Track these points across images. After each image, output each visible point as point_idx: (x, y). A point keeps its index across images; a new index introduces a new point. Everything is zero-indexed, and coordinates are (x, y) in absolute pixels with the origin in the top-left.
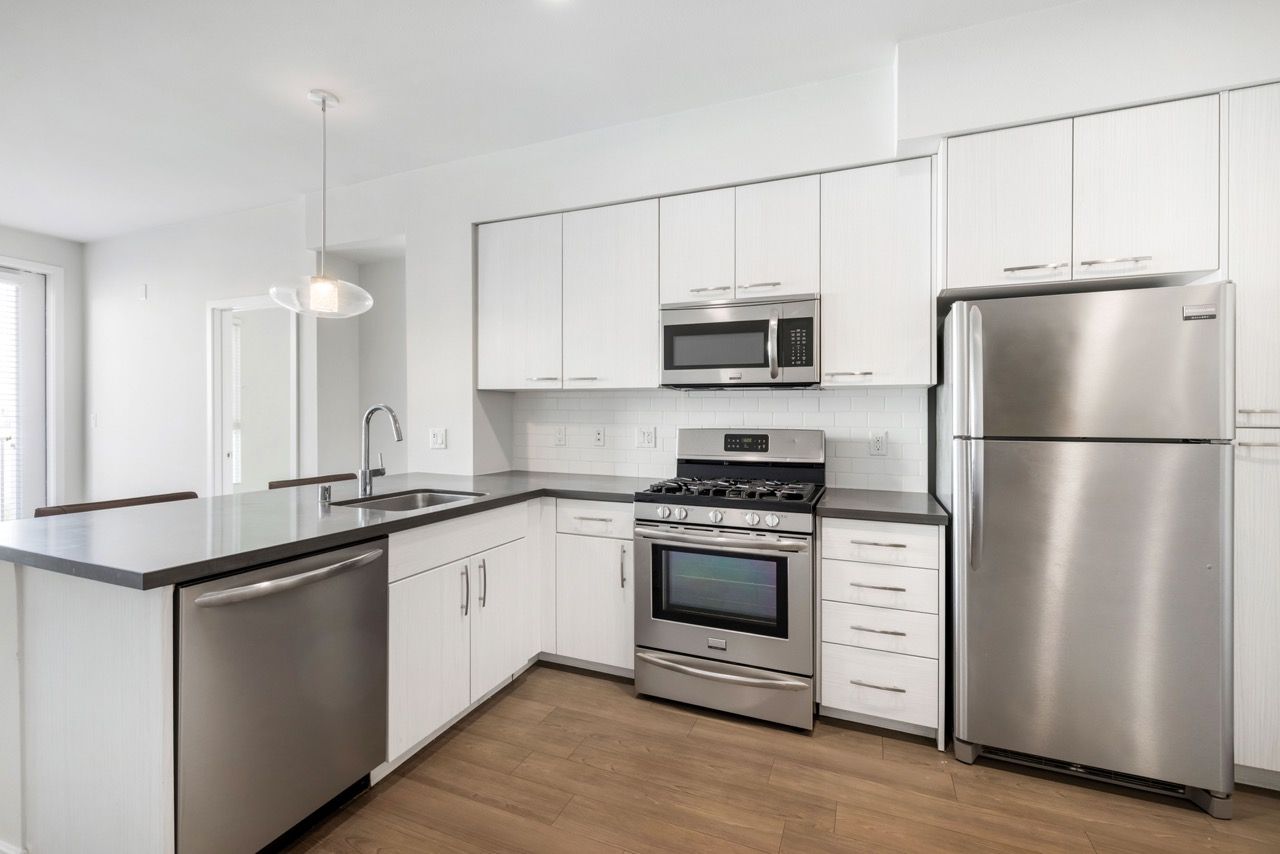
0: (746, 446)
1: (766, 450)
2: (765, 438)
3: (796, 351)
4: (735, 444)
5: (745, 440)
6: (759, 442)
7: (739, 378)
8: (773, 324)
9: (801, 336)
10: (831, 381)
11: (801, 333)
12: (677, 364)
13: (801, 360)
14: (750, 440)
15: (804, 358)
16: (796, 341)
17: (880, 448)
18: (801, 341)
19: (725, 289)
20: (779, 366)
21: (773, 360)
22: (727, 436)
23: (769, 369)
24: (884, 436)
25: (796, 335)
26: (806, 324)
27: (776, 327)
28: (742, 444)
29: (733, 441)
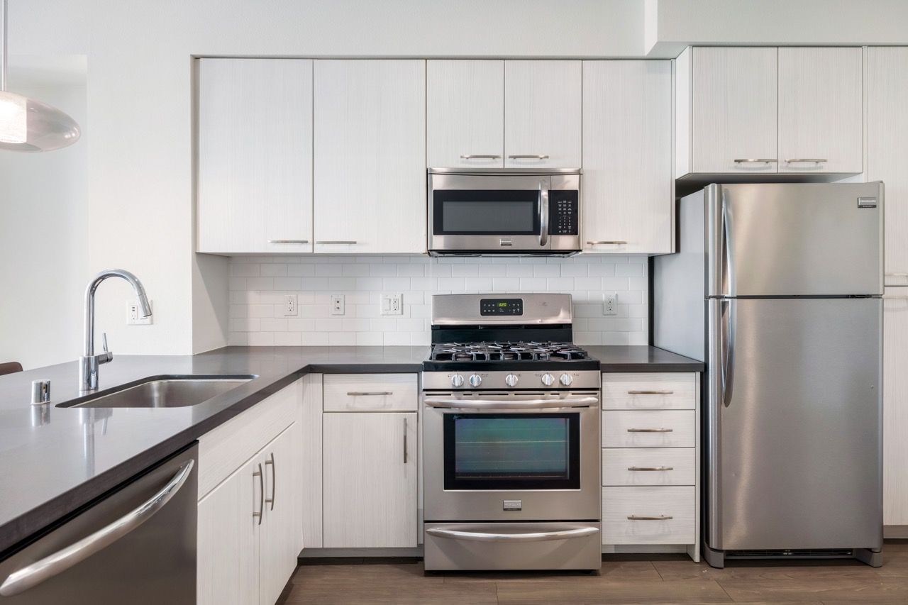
0: (502, 311)
1: (520, 313)
2: (520, 301)
3: (562, 222)
4: (491, 308)
5: (500, 305)
6: (514, 305)
7: (510, 245)
8: (544, 194)
9: (567, 207)
10: (591, 249)
11: (567, 204)
12: (445, 229)
13: (567, 229)
14: (505, 305)
15: (570, 227)
16: (562, 211)
17: (610, 308)
18: (567, 211)
19: (494, 157)
20: (549, 234)
21: (544, 228)
22: (483, 302)
23: (540, 237)
24: (614, 298)
25: (563, 205)
26: (573, 196)
27: (547, 198)
28: (497, 308)
29: (489, 305)
